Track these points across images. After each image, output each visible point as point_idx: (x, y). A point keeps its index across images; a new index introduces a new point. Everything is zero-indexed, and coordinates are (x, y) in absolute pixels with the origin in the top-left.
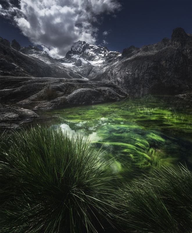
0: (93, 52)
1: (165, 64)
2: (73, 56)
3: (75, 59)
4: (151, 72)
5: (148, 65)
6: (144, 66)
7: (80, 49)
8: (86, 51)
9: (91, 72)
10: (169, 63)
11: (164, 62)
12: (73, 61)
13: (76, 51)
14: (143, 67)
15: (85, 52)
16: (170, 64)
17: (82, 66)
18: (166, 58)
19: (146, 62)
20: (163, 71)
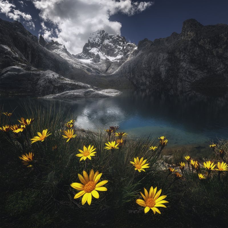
0: (112, 43)
1: (179, 55)
2: (91, 49)
3: (93, 54)
4: (166, 64)
5: (164, 57)
6: (160, 58)
7: (98, 40)
8: (105, 42)
9: (109, 69)
10: (183, 54)
11: (178, 53)
12: (91, 57)
13: (94, 43)
14: (158, 59)
15: (103, 44)
16: (184, 56)
17: (100, 63)
18: (180, 49)
19: (161, 54)
20: (177, 62)
